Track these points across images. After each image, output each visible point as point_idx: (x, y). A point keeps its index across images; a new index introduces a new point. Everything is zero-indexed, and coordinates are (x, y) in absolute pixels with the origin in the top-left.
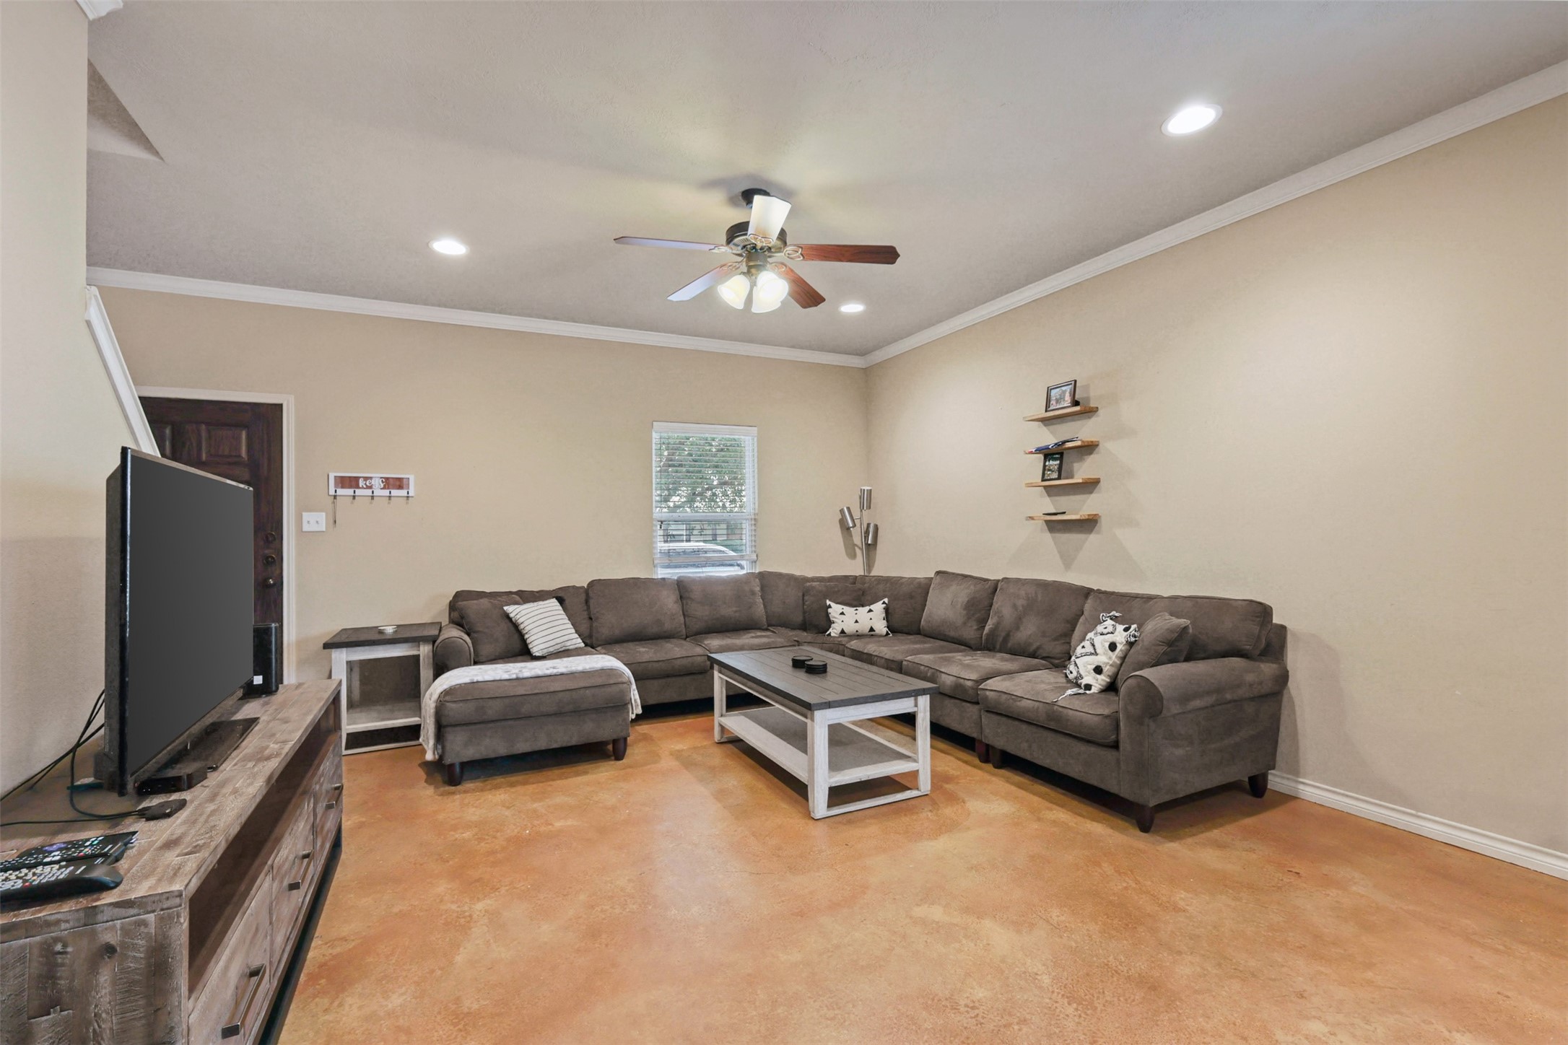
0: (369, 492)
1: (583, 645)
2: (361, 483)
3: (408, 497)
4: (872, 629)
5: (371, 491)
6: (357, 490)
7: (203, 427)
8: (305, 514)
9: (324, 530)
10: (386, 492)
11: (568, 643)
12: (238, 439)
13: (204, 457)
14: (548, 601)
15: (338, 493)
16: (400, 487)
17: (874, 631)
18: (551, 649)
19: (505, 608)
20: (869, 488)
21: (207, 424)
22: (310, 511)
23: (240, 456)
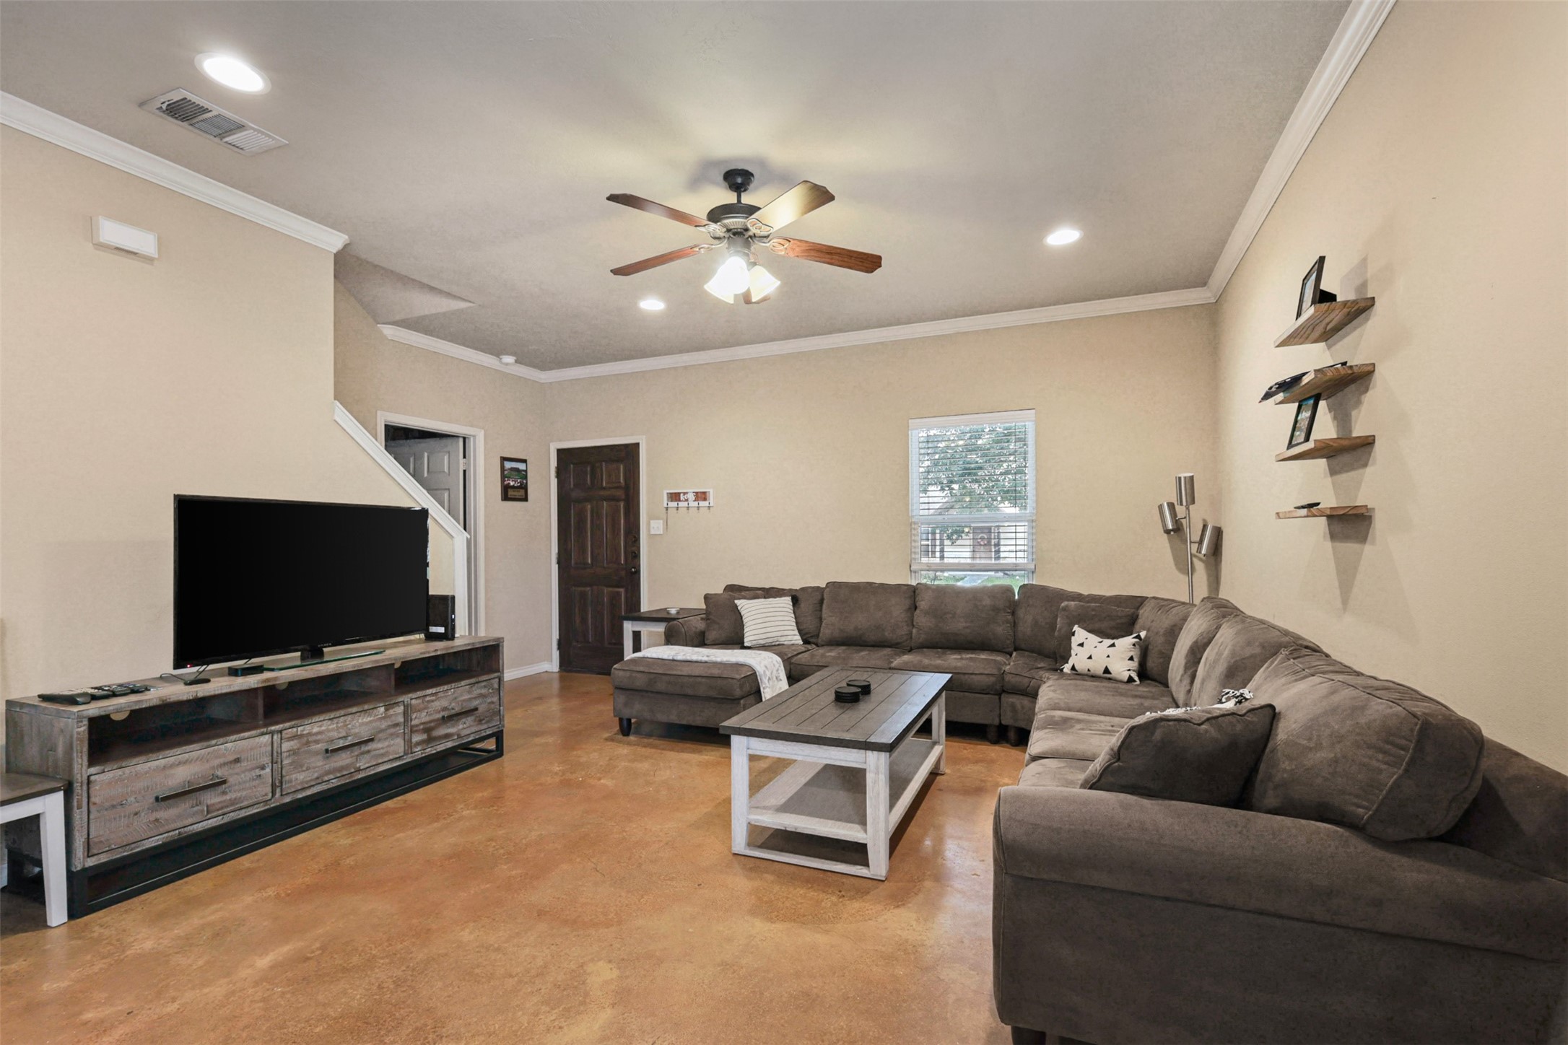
0: (685, 504)
1: (801, 642)
2: (682, 498)
3: (709, 507)
4: (1107, 671)
5: (686, 503)
6: (679, 503)
7: (604, 463)
8: (652, 522)
9: (662, 533)
10: (696, 504)
11: (783, 639)
12: (618, 469)
13: (604, 485)
14: (783, 598)
15: (669, 506)
16: (705, 499)
17: (1110, 673)
18: (762, 642)
19: (736, 601)
20: (1191, 474)
21: (606, 462)
22: (654, 520)
23: (620, 482)
